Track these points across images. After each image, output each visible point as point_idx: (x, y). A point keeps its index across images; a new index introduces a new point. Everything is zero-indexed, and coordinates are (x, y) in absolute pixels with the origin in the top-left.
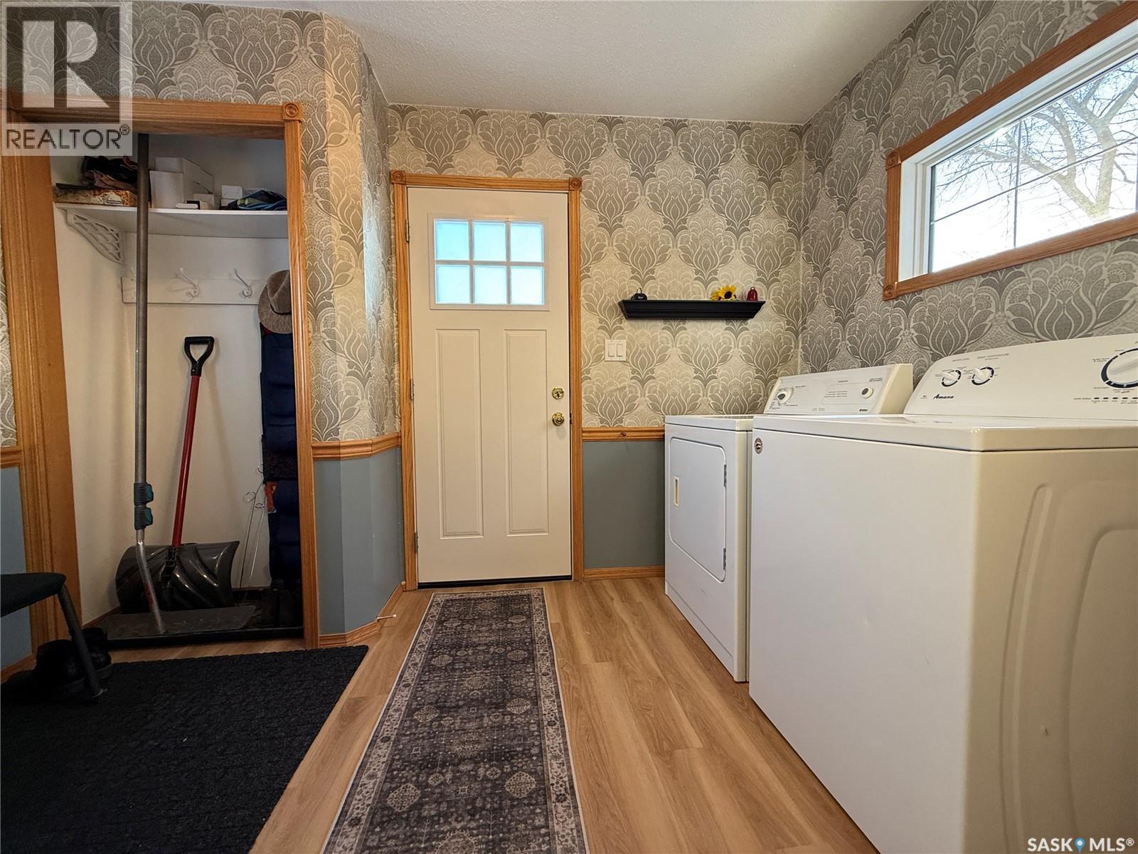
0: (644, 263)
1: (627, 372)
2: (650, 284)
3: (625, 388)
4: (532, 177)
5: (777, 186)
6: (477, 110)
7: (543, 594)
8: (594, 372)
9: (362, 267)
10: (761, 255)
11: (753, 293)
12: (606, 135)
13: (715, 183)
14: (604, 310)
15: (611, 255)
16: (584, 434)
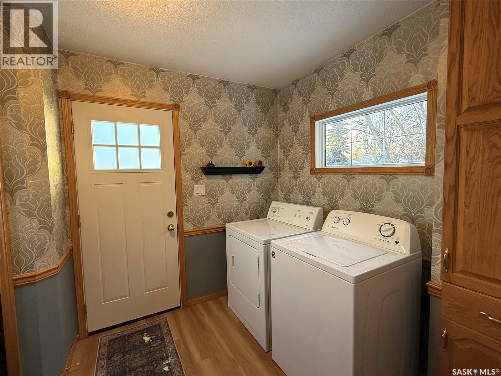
0: (212, 148)
1: (206, 200)
2: (215, 157)
3: (205, 208)
4: (152, 101)
5: (268, 115)
6: (117, 61)
7: (167, 321)
8: (189, 202)
9: (46, 160)
10: (262, 145)
11: (260, 163)
12: (191, 84)
13: (243, 112)
14: (193, 171)
15: (196, 143)
16: (185, 234)
